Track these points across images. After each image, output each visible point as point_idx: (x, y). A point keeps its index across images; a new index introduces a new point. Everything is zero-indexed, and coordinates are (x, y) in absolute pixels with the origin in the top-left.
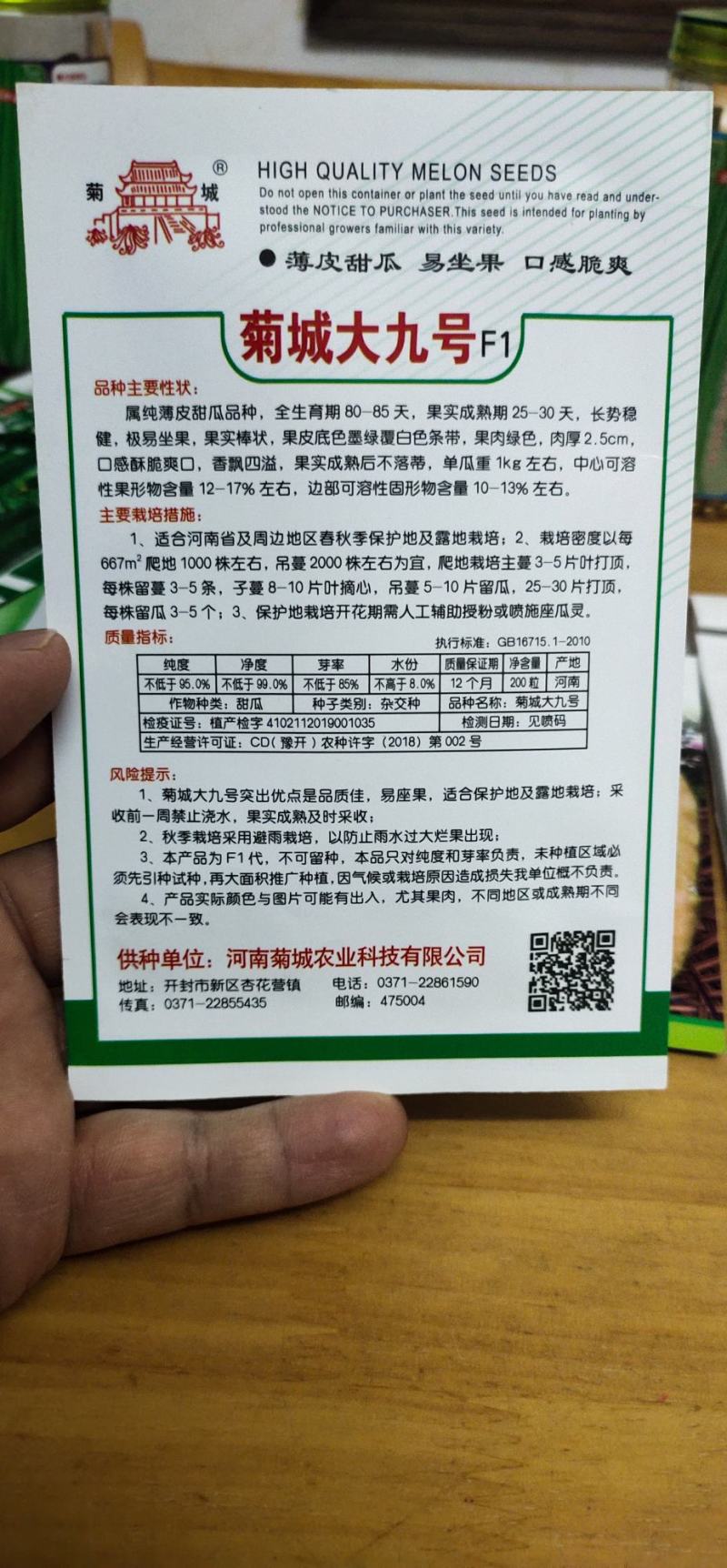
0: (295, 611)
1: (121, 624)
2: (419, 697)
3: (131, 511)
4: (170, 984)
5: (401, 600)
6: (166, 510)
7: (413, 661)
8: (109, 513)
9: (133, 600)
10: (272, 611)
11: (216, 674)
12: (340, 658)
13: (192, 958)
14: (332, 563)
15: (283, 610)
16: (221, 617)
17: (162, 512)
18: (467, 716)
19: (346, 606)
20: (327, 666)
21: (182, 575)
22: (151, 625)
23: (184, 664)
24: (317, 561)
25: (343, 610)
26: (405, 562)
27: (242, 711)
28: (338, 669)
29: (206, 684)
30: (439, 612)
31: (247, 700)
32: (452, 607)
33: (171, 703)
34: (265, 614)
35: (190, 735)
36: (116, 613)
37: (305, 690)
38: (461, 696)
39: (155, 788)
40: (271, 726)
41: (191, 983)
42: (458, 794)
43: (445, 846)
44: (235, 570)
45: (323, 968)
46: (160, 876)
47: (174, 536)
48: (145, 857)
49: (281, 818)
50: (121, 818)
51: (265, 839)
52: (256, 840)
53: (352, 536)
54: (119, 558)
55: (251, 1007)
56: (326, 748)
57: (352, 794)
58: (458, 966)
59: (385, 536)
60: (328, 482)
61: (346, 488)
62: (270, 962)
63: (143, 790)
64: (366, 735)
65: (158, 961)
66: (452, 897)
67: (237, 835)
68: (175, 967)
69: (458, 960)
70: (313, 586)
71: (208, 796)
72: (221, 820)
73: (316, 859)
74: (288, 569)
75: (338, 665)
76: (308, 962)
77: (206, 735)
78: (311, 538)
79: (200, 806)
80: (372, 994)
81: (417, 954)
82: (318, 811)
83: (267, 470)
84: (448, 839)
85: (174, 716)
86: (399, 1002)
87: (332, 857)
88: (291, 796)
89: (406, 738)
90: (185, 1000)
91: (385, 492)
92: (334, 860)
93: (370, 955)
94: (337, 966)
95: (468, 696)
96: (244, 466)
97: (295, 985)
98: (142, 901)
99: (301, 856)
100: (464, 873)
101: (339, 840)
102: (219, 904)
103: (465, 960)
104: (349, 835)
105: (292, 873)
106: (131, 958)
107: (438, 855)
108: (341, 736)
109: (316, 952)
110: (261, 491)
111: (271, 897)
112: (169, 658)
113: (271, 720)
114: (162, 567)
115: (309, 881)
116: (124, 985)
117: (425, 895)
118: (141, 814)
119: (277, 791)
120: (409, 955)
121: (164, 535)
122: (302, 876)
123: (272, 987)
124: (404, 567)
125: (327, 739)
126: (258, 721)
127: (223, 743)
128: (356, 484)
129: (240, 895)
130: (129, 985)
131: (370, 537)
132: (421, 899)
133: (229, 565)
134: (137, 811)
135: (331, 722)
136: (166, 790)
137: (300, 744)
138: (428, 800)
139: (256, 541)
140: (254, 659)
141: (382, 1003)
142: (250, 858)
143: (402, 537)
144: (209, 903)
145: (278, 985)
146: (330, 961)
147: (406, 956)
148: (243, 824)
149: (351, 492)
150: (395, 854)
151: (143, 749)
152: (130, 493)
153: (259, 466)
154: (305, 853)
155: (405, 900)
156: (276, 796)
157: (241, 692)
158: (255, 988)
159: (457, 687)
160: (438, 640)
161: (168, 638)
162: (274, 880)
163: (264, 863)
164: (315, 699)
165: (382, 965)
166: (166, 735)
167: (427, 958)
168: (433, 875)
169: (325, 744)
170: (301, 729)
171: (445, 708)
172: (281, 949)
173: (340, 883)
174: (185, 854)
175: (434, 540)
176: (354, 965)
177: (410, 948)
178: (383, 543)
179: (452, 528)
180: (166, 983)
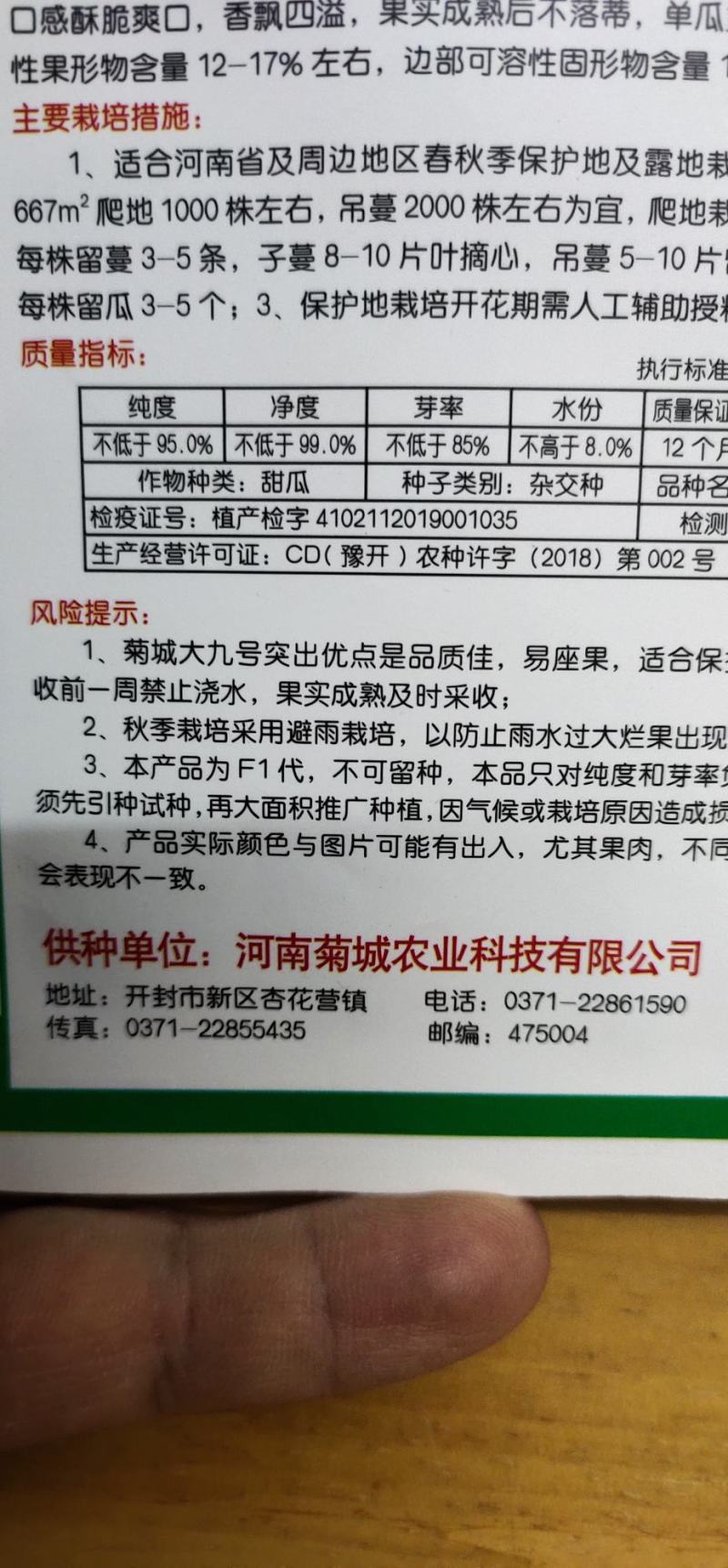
0: (373, 303)
1: (50, 329)
2: (602, 472)
3: (70, 109)
4: (135, 993)
5: (576, 283)
6: (136, 109)
7: (593, 402)
8: (31, 116)
9: (73, 282)
10: (331, 302)
11: (224, 426)
12: (456, 393)
13: (175, 949)
14: (446, 206)
15: (352, 301)
16: (234, 315)
17: (129, 111)
18: (690, 511)
19: (471, 293)
20: (430, 409)
21: (164, 234)
22: (105, 330)
23: (165, 405)
24: (419, 203)
25: (465, 300)
26: (585, 207)
27: (272, 495)
28: (451, 415)
29: (205, 445)
30: (646, 307)
31: (281, 475)
32: (671, 299)
33: (141, 479)
34: (318, 309)
35: (175, 541)
36: (41, 306)
37: (389, 456)
38: (682, 473)
39: (111, 638)
40: (325, 523)
41: (173, 992)
42: (667, 660)
43: (637, 757)
44: (261, 222)
45: (408, 972)
46: (118, 799)
47: (150, 157)
48: (92, 764)
49: (338, 697)
50: (51, 694)
51: (307, 735)
52: (292, 736)
53: (485, 154)
54: (47, 201)
55: (278, 1038)
56: (424, 566)
57: (470, 654)
58: (650, 975)
59: (550, 157)
60: (444, 48)
61: (477, 61)
62: (313, 960)
63: (89, 643)
64: (499, 544)
65: (114, 951)
66: (646, 850)
67: (257, 728)
68: (144, 964)
69: (651, 965)
70: (409, 251)
71: (205, 654)
72: (230, 699)
73: (401, 776)
74: (362, 220)
75: (452, 407)
76: (382, 960)
77: (204, 541)
78: (408, 158)
79: (192, 672)
80: (495, 1020)
81: (578, 951)
82: (408, 686)
83: (326, 26)
84: (645, 742)
85: (146, 504)
86: (542, 1036)
87: (430, 771)
88: (359, 655)
89: (574, 550)
90: (162, 1021)
91: (552, 69)
92: (434, 777)
93: (492, 952)
94: (434, 969)
95: (694, 474)
96: (283, 20)
97: (357, 1001)
98: (87, 844)
99: (374, 769)
100: (672, 806)
101: (444, 739)
102: (225, 853)
103: (663, 966)
104: (464, 731)
105: (356, 800)
106: (66, 945)
107: (624, 773)
108: (453, 545)
109: (397, 944)
110: (314, 68)
111: (318, 843)
112: (138, 394)
113: (324, 512)
114: (126, 217)
115: (387, 814)
116: (56, 993)
117: (597, 846)
118: (86, 686)
119: (331, 646)
120: (563, 954)
121: (130, 156)
122: (374, 805)
123: (316, 1004)
124: (584, 218)
125: (428, 549)
126: (299, 515)
127: (236, 556)
128: (495, 54)
129: (262, 837)
130: (65, 992)
131: (521, 156)
132: (590, 853)
133: (252, 213)
134: (78, 680)
135: (435, 516)
136: (130, 643)
137: (377, 560)
138: (611, 668)
139: (304, 166)
140: (294, 396)
141: (511, 1037)
142: (281, 769)
143: (582, 159)
144: (206, 850)
145: (328, 1000)
146: (421, 960)
147: (557, 955)
148: (269, 707)
149: (485, 70)
150: (545, 769)
151: (90, 566)
152: (69, 75)
153: (312, 18)
154: (382, 762)
155: (562, 854)
156: (330, 654)
157: (270, 459)
158: (287, 1005)
159: (674, 454)
160: (642, 362)
161: (136, 355)
162: (323, 811)
163: (306, 779)
164: (407, 473)
165: (514, 970)
166: (131, 540)
167: (595, 960)
168: (614, 809)
169: (423, 559)
170: (381, 529)
171: (649, 495)
172: (333, 936)
173: (443, 819)
174: (164, 761)
175: (641, 167)
176: (465, 969)
177: (566, 941)
178: (545, 170)
179: (677, 143)
180: (128, 991)
